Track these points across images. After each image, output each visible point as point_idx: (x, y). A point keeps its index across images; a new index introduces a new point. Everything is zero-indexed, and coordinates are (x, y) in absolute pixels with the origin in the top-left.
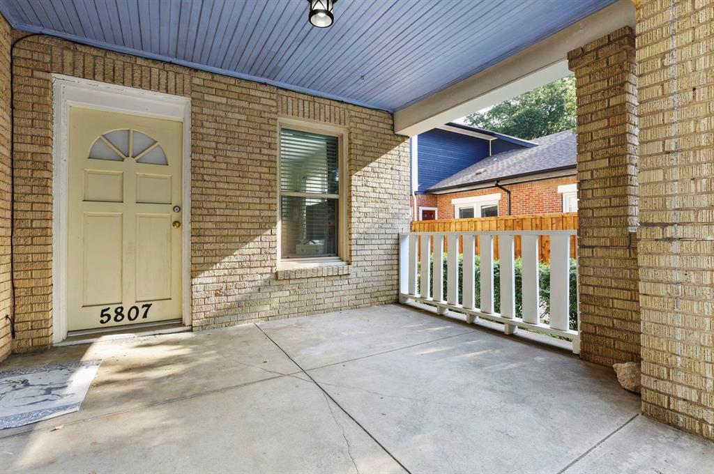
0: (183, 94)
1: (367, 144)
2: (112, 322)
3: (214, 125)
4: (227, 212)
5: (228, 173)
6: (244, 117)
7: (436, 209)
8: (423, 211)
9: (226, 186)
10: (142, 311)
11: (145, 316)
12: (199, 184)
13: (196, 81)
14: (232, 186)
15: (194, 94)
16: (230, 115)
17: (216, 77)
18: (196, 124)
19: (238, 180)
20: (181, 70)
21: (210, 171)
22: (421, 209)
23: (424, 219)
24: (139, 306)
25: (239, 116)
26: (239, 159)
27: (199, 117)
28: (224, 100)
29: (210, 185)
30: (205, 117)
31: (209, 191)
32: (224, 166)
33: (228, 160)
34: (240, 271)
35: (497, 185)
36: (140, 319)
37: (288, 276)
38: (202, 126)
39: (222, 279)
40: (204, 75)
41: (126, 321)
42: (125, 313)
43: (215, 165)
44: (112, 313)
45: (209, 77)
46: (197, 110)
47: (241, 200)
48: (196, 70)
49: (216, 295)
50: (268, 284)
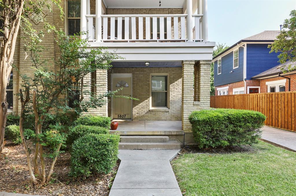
0: (131, 73)
1: (175, 77)
2: (119, 118)
3: (136, 78)
4: (139, 96)
5: (139, 88)
6: (142, 76)
7: (259, 87)
8: (250, 89)
9: (139, 91)
10: (124, 116)
11: (125, 117)
12: (134, 91)
13: (133, 70)
14: (140, 91)
15: (133, 73)
16: (140, 76)
17: (137, 68)
18: (133, 78)
19: (141, 89)
20: (130, 68)
21: (136, 88)
22: (248, 87)
23: (250, 93)
24: (124, 115)
25: (141, 75)
26: (142, 85)
27: (134, 77)
28: (138, 73)
29: (136, 91)
30: (135, 77)
31: (136, 92)
32: (138, 87)
33: (139, 85)
34: (142, 109)
35: (280, 76)
36: (124, 118)
37: (152, 111)
38: (134, 79)
39: (138, 110)
40: (134, 68)
41: (122, 118)
42: (122, 116)
43: (137, 87)
44: (119, 116)
45: (135, 68)
46: (133, 76)
47: (142, 94)
48: (133, 67)
49: (137, 114)
50: (147, 112)
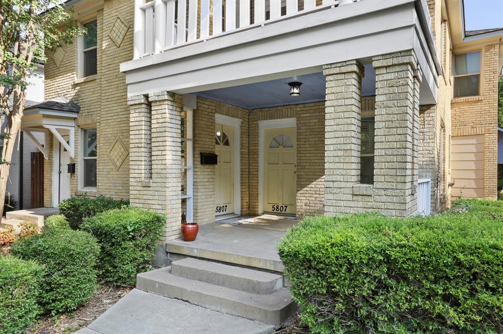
0: (293, 117)
2: (275, 211)
3: (305, 128)
4: (310, 167)
5: (310, 149)
6: (317, 121)
9: (309, 155)
10: (284, 208)
11: (285, 211)
12: (299, 155)
13: (298, 109)
14: (312, 155)
15: (298, 116)
16: (311, 121)
17: (305, 105)
18: (299, 128)
19: (315, 152)
20: (292, 107)
21: (303, 149)
24: (284, 206)
25: (314, 121)
26: (315, 141)
27: (299, 125)
28: (308, 115)
29: (303, 155)
30: (301, 125)
31: (303, 158)
32: (308, 146)
33: (310, 143)
34: (315, 196)
36: (283, 212)
38: (300, 129)
39: (307, 198)
40: (300, 106)
41: (279, 211)
42: (279, 208)
43: (305, 146)
44: (275, 207)
45: (303, 106)
46: (298, 122)
47: (316, 161)
48: (298, 104)
49: (305, 205)
